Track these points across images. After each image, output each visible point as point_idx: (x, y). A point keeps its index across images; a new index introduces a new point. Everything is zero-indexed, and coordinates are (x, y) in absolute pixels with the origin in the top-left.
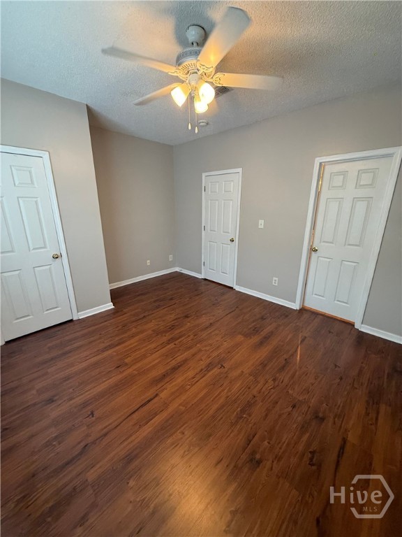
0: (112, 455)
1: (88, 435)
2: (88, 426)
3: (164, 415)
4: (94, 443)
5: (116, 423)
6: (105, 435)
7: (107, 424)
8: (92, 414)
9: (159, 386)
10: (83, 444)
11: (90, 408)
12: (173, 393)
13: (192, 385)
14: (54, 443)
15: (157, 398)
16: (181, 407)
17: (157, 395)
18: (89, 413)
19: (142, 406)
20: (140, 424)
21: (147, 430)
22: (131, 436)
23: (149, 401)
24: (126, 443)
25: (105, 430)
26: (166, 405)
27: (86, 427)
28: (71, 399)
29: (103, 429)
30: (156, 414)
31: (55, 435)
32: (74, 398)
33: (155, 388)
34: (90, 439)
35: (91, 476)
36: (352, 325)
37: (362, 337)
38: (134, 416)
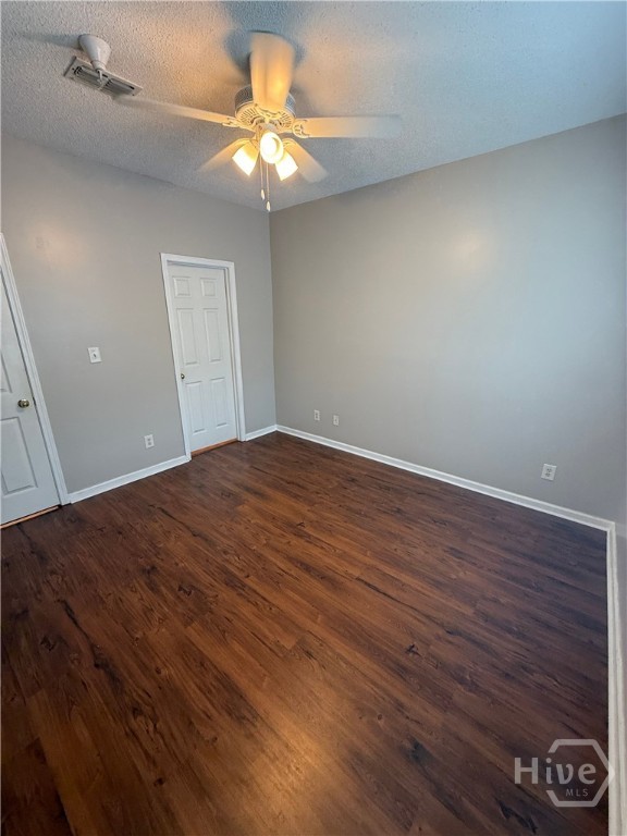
0: (444, 601)
1: (439, 638)
2: (428, 645)
3: (383, 567)
4: (442, 625)
5: (411, 611)
6: (428, 617)
7: (415, 622)
8: (410, 649)
9: (342, 580)
10: (450, 638)
11: (403, 660)
12: (350, 563)
13: (334, 548)
14: (468, 677)
15: (363, 578)
16: (368, 554)
17: (358, 579)
18: (411, 655)
19: (378, 591)
20: (403, 587)
21: (406, 578)
22: (417, 590)
23: (369, 585)
24: (426, 592)
25: (424, 620)
26: (369, 568)
27: (432, 647)
28: (400, 706)
29: (424, 623)
30: (385, 574)
31: (459, 686)
32: (397, 701)
33: (348, 584)
34: (441, 632)
35: (469, 611)
36: (236, 442)
37: (255, 442)
38: (394, 595)
